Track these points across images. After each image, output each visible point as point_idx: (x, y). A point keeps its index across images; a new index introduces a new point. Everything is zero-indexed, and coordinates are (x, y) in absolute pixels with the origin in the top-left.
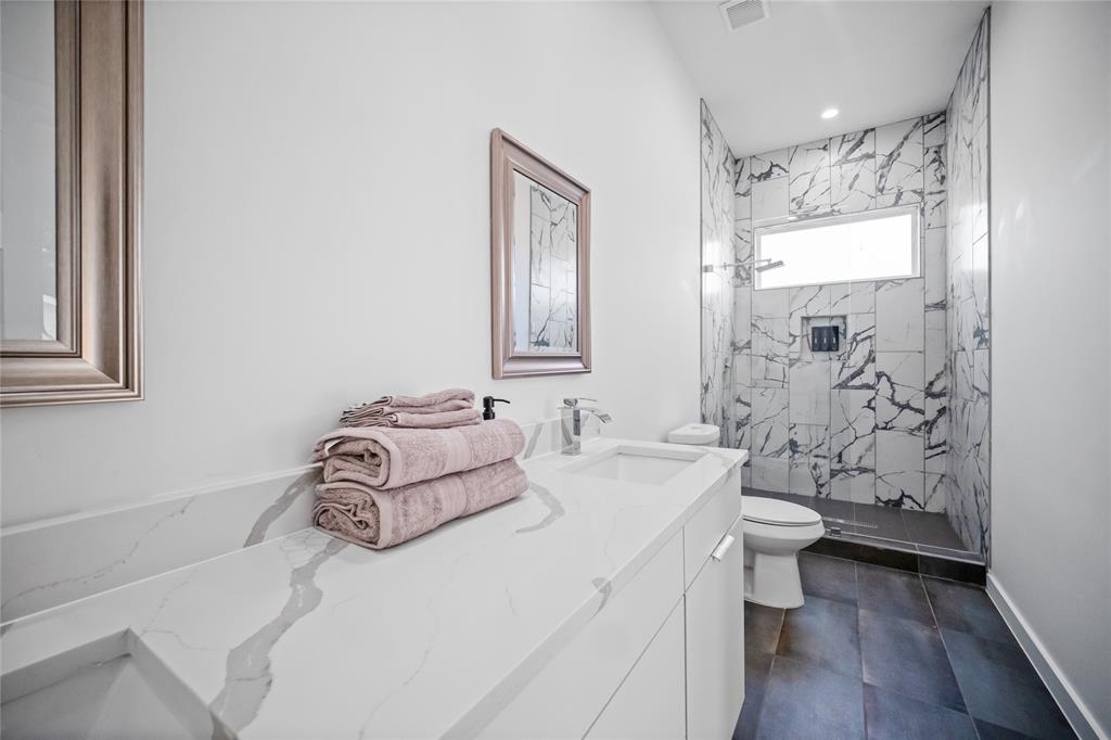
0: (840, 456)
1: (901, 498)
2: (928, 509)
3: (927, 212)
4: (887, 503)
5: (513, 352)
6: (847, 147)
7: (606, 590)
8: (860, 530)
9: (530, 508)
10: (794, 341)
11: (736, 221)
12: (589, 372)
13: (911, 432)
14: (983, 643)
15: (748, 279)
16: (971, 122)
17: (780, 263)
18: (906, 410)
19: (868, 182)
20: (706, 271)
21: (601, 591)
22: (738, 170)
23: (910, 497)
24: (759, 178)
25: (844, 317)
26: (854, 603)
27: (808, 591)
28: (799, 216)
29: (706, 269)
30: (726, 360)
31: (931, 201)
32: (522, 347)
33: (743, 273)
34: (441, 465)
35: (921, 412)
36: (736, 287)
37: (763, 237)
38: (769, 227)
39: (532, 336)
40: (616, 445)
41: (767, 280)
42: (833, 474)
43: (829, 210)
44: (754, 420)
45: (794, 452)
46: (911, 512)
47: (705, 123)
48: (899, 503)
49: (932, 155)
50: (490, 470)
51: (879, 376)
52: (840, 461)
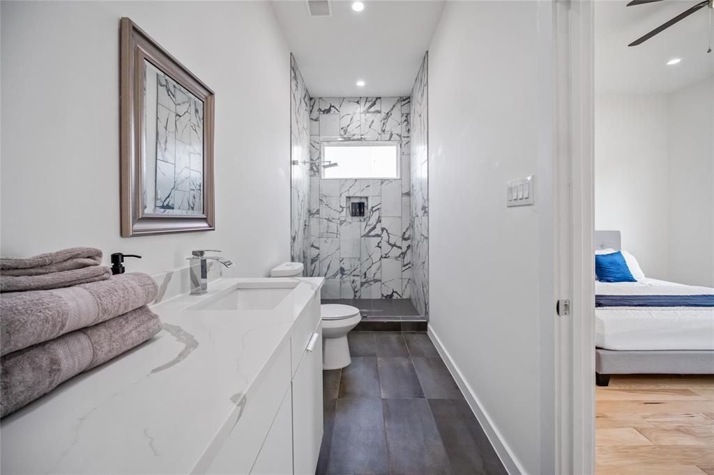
0: (365, 274)
1: (392, 294)
2: (404, 297)
3: (403, 146)
4: (386, 297)
5: (143, 214)
6: (368, 104)
7: (242, 402)
8: (376, 314)
9: (166, 346)
10: (343, 210)
11: (311, 135)
12: (214, 230)
13: (396, 258)
14: (428, 360)
15: (318, 172)
16: (420, 104)
17: (336, 164)
18: (394, 247)
19: (377, 126)
20: (294, 164)
21: (238, 405)
22: (312, 104)
23: (396, 292)
24: (324, 112)
25: (367, 198)
26: (374, 355)
27: (353, 354)
28: (345, 138)
29: (293, 163)
30: (305, 221)
31: (405, 140)
32: (149, 211)
33: (315, 168)
34: (59, 325)
35: (400, 248)
36: (311, 176)
37: (326, 148)
38: (329, 142)
39: (158, 202)
40: (236, 283)
41: (328, 174)
42: (362, 284)
43: (360, 137)
44: (321, 257)
45: (343, 274)
46: (397, 300)
47: (293, 70)
48: (391, 296)
49: (404, 118)
50: (121, 320)
51: (383, 229)
52: (365, 277)
